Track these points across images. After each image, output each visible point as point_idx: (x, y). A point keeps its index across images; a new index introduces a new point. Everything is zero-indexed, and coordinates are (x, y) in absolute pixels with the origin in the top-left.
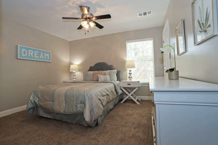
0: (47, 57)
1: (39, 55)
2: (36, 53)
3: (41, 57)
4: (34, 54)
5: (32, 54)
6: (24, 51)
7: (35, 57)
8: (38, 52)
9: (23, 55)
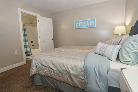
0: (92, 24)
1: (86, 24)
2: (84, 23)
3: (87, 25)
4: (82, 24)
5: (81, 24)
6: (77, 24)
7: (83, 25)
8: (85, 22)
9: (76, 26)
